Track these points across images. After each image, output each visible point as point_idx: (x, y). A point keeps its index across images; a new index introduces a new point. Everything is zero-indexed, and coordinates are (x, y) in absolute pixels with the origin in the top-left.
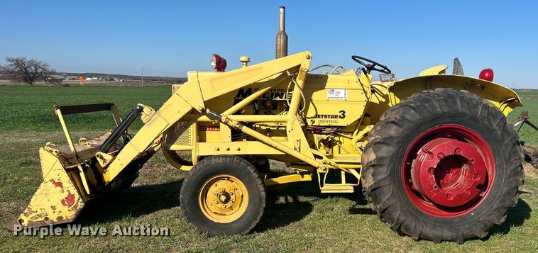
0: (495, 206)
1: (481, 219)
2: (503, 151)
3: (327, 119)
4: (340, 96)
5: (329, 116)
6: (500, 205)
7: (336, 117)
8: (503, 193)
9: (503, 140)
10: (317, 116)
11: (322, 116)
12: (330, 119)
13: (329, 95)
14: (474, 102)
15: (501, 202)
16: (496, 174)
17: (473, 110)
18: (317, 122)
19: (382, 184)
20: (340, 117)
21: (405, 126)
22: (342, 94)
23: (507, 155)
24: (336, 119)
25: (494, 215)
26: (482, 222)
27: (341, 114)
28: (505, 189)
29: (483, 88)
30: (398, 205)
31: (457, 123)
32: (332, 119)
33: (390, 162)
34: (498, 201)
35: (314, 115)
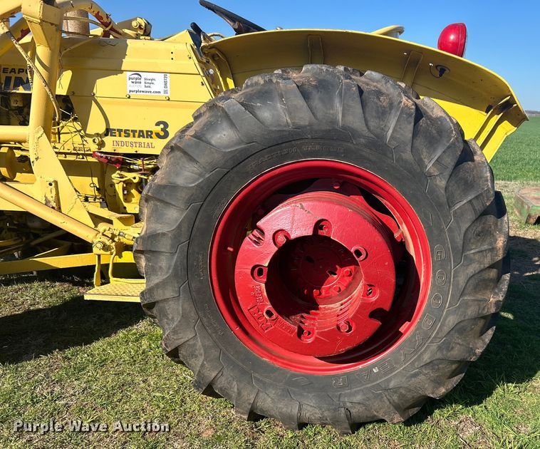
0: (426, 358)
1: (392, 385)
2: (450, 230)
3: (130, 139)
4: (153, 88)
5: (134, 132)
6: (439, 355)
7: (149, 134)
8: (446, 329)
9: (450, 203)
10: (108, 132)
11: (120, 131)
12: (137, 139)
13: (130, 86)
14: (384, 101)
15: (440, 348)
16: (434, 285)
17: (372, 123)
18: (110, 145)
19: (158, 296)
20: (158, 135)
21: (202, 160)
22: (158, 85)
23: (459, 240)
24: (149, 140)
25: (422, 377)
26: (395, 390)
27: (158, 129)
28: (452, 320)
29: (442, 71)
30: (199, 344)
31: (337, 155)
32: (141, 140)
33: (172, 246)
34: (434, 347)
35: (102, 130)
